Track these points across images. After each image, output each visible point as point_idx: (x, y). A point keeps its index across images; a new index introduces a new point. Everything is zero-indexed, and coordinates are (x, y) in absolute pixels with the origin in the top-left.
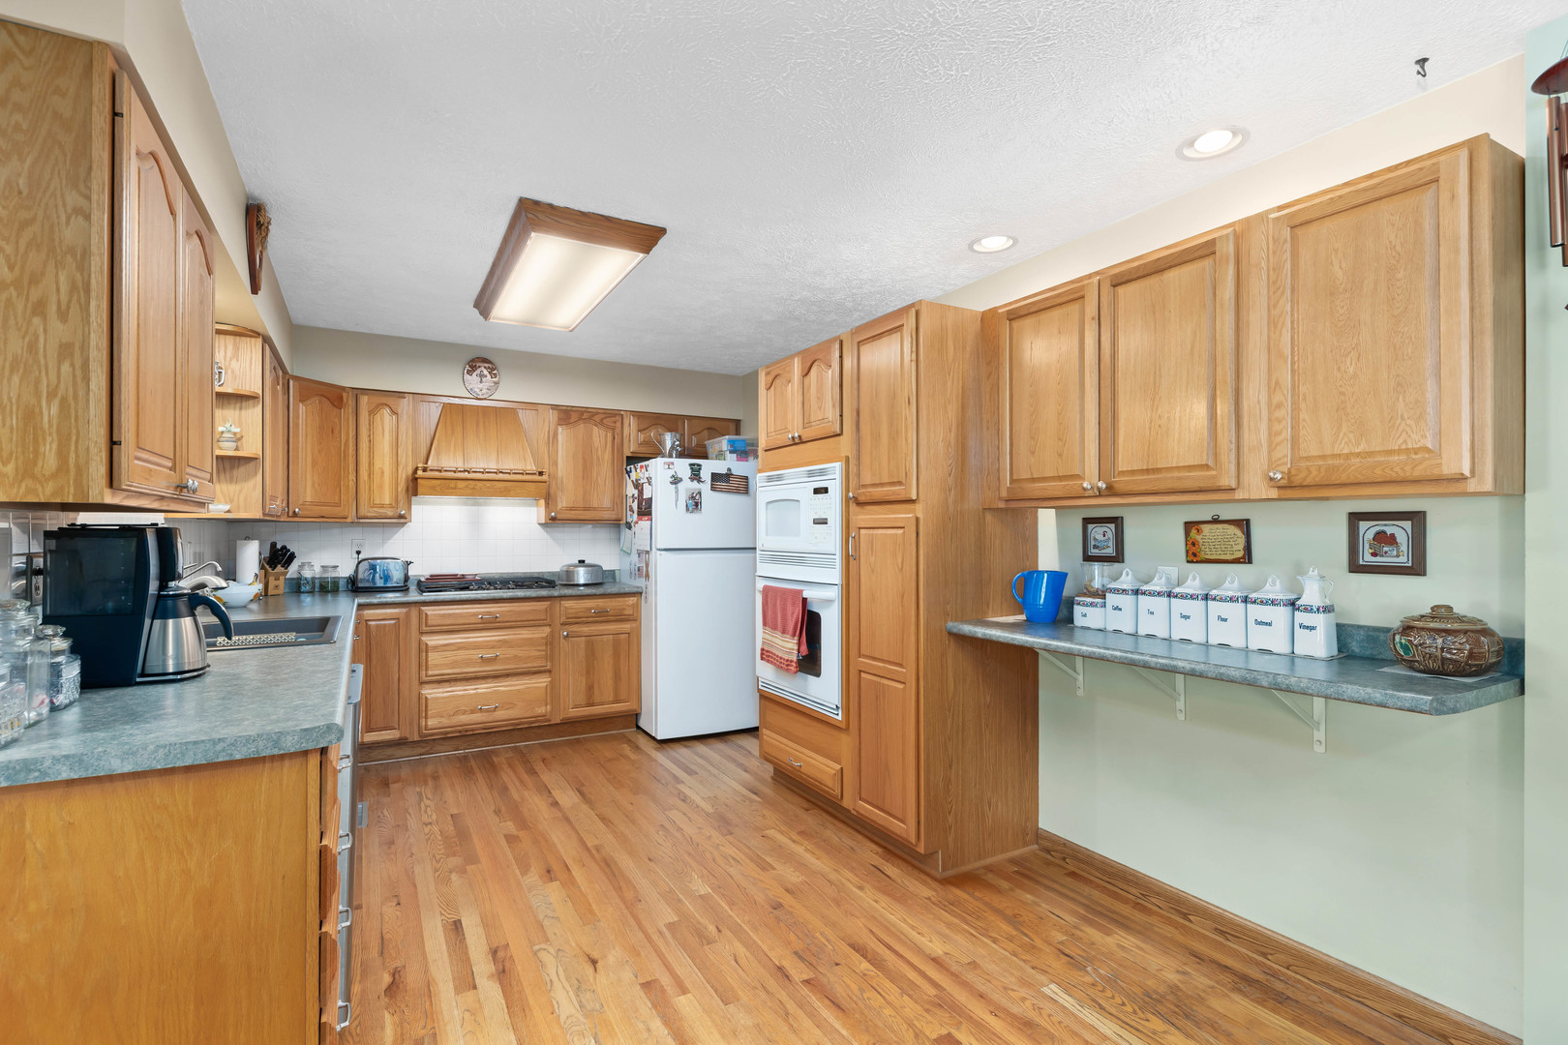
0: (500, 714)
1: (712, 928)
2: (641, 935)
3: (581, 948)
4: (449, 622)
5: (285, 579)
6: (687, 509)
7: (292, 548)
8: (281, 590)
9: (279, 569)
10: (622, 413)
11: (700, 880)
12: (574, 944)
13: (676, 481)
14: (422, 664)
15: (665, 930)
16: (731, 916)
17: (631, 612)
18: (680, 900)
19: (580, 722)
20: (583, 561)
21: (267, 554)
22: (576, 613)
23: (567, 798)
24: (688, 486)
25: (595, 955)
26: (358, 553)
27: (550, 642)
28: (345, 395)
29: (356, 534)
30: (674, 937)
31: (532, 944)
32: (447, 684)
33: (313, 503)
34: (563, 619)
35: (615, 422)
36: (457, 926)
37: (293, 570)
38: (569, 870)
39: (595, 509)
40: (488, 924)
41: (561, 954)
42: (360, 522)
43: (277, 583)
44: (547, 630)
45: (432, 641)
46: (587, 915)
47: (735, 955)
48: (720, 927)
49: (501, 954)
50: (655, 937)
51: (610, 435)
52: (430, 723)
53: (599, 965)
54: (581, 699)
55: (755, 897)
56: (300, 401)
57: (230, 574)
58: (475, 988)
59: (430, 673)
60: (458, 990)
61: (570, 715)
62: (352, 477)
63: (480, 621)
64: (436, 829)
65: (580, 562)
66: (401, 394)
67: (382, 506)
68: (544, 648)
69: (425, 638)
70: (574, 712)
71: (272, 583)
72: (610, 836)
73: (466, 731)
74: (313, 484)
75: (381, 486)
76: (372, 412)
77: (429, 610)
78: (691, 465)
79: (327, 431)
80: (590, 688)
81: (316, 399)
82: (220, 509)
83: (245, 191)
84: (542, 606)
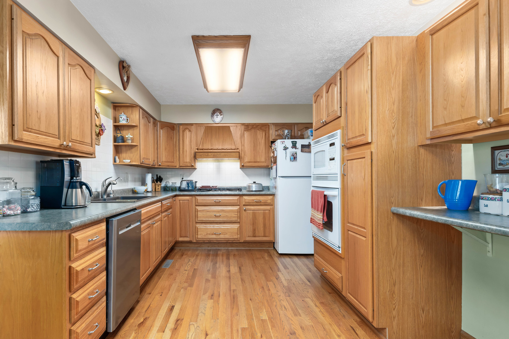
0: (222, 236)
1: (259, 335)
2: (230, 330)
3: (206, 328)
4: (204, 202)
5: (161, 187)
6: (291, 160)
7: (162, 176)
8: (160, 190)
9: (159, 183)
10: (269, 124)
11: (265, 313)
12: (204, 325)
13: (286, 148)
14: (196, 216)
15: (240, 330)
16: (270, 332)
17: (270, 202)
18: (253, 319)
19: (251, 242)
20: (255, 182)
21: (155, 178)
22: (248, 201)
23: (234, 269)
24: (291, 150)
25: (209, 332)
26: (183, 178)
27: (239, 211)
28: (175, 126)
29: (181, 172)
30: (242, 334)
31: (191, 321)
32: (204, 224)
33: (165, 162)
34: (244, 203)
35: (266, 128)
36: (173, 307)
37: (163, 184)
38: (219, 296)
39: (258, 162)
40: (182, 310)
41: (198, 328)
42: (182, 168)
43: (158, 187)
44: (238, 207)
45: (199, 208)
46: (215, 317)
48: (263, 335)
49: (179, 322)
50: (234, 332)
51: (264, 133)
52: (199, 236)
53: (208, 337)
54: (251, 234)
55: (285, 326)
56: (161, 129)
57: (144, 183)
58: (164, 332)
59: (199, 219)
60: (159, 331)
61: (247, 239)
62: (178, 153)
63: (214, 202)
64: (187, 272)
65: (254, 182)
66: (192, 124)
67: (187, 162)
68: (237, 213)
69: (197, 207)
70: (248, 239)
71: (157, 187)
72: (241, 287)
73: (211, 241)
74: (165, 155)
75: (186, 156)
76: (183, 131)
77: (198, 198)
78: (292, 142)
79: (170, 138)
80: (254, 230)
81: (166, 128)
82: (127, 161)
83: (119, 57)
84: (236, 198)
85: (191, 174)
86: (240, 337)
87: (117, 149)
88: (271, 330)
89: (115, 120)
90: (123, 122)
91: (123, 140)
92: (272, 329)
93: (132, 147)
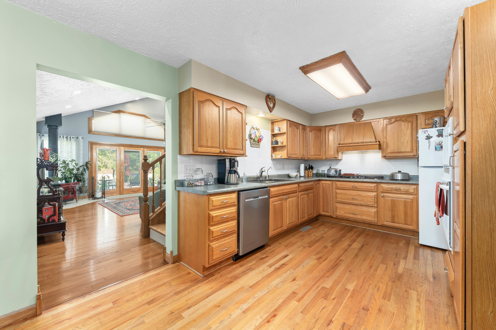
0: (359, 217)
1: (333, 297)
2: (313, 284)
3: (297, 276)
4: (342, 187)
5: (313, 173)
6: (436, 149)
7: (313, 166)
8: (311, 175)
9: (311, 170)
10: (417, 114)
11: (354, 285)
12: (297, 274)
13: (429, 138)
14: (336, 198)
15: (320, 287)
16: (344, 299)
17: (413, 191)
18: (338, 285)
19: (391, 228)
20: (400, 172)
21: (308, 167)
22: (386, 189)
24: (435, 140)
25: (296, 279)
26: (330, 167)
27: (377, 197)
28: (322, 128)
29: (329, 163)
30: (319, 291)
31: (291, 268)
32: (342, 204)
33: (313, 155)
34: (382, 190)
35: (413, 119)
36: (288, 256)
37: (315, 171)
38: (325, 260)
39: (403, 152)
40: (291, 260)
41: (292, 274)
42: (327, 160)
43: (310, 174)
44: (376, 193)
45: (338, 191)
46: (310, 271)
47: (326, 307)
48: (336, 298)
49: (284, 265)
50: (315, 286)
51: (410, 124)
52: (338, 214)
53: (294, 281)
54: (389, 219)
56: (310, 132)
57: (299, 171)
58: (270, 267)
59: (338, 200)
60: (267, 266)
61: (384, 224)
62: (324, 148)
63: (352, 187)
64: (315, 237)
65: (399, 171)
66: (336, 125)
67: (331, 155)
68: (374, 199)
69: (337, 190)
70: (386, 223)
71: (309, 173)
72: (350, 260)
73: (349, 219)
74: (313, 150)
75: (331, 150)
76: (329, 131)
77: (338, 183)
78: (437, 130)
79: (317, 138)
80: (393, 217)
81: (314, 130)
82: (279, 157)
83: (265, 93)
84: (373, 185)
85: (337, 164)
86: (316, 291)
87: (274, 149)
88: (346, 298)
89: (273, 130)
90: (276, 131)
91: (277, 142)
92: (348, 298)
93: (282, 147)
